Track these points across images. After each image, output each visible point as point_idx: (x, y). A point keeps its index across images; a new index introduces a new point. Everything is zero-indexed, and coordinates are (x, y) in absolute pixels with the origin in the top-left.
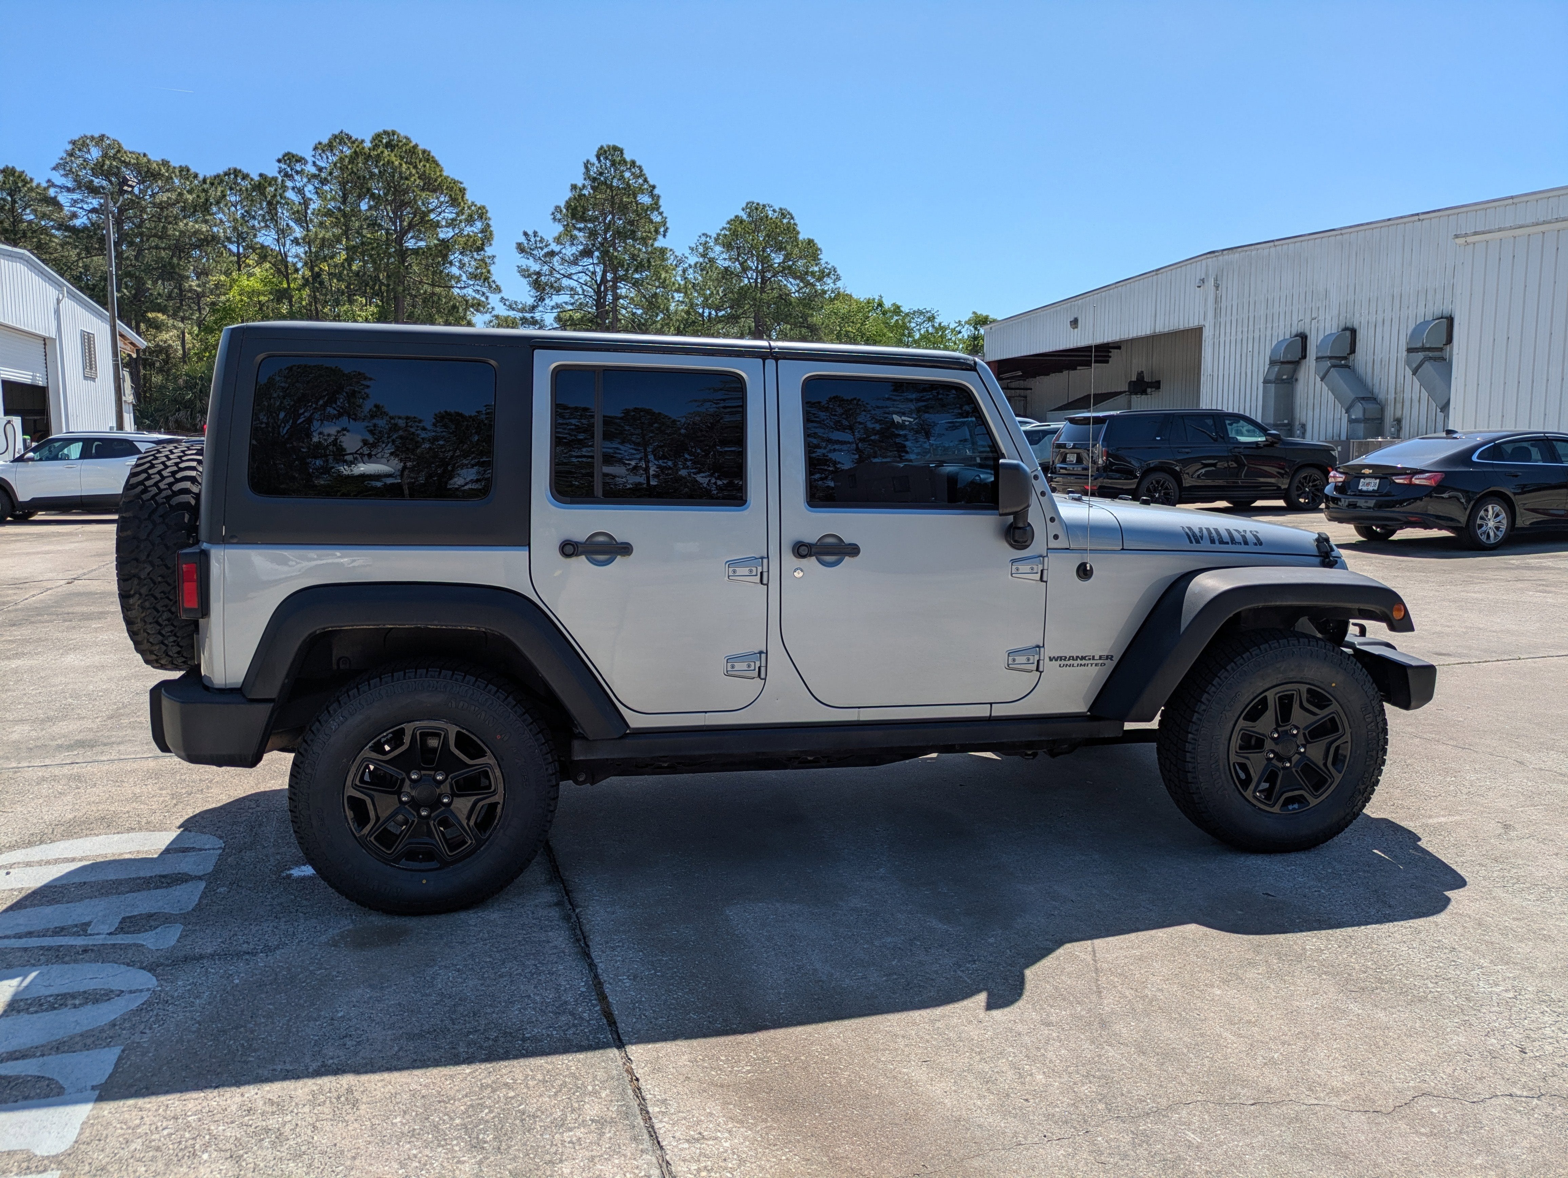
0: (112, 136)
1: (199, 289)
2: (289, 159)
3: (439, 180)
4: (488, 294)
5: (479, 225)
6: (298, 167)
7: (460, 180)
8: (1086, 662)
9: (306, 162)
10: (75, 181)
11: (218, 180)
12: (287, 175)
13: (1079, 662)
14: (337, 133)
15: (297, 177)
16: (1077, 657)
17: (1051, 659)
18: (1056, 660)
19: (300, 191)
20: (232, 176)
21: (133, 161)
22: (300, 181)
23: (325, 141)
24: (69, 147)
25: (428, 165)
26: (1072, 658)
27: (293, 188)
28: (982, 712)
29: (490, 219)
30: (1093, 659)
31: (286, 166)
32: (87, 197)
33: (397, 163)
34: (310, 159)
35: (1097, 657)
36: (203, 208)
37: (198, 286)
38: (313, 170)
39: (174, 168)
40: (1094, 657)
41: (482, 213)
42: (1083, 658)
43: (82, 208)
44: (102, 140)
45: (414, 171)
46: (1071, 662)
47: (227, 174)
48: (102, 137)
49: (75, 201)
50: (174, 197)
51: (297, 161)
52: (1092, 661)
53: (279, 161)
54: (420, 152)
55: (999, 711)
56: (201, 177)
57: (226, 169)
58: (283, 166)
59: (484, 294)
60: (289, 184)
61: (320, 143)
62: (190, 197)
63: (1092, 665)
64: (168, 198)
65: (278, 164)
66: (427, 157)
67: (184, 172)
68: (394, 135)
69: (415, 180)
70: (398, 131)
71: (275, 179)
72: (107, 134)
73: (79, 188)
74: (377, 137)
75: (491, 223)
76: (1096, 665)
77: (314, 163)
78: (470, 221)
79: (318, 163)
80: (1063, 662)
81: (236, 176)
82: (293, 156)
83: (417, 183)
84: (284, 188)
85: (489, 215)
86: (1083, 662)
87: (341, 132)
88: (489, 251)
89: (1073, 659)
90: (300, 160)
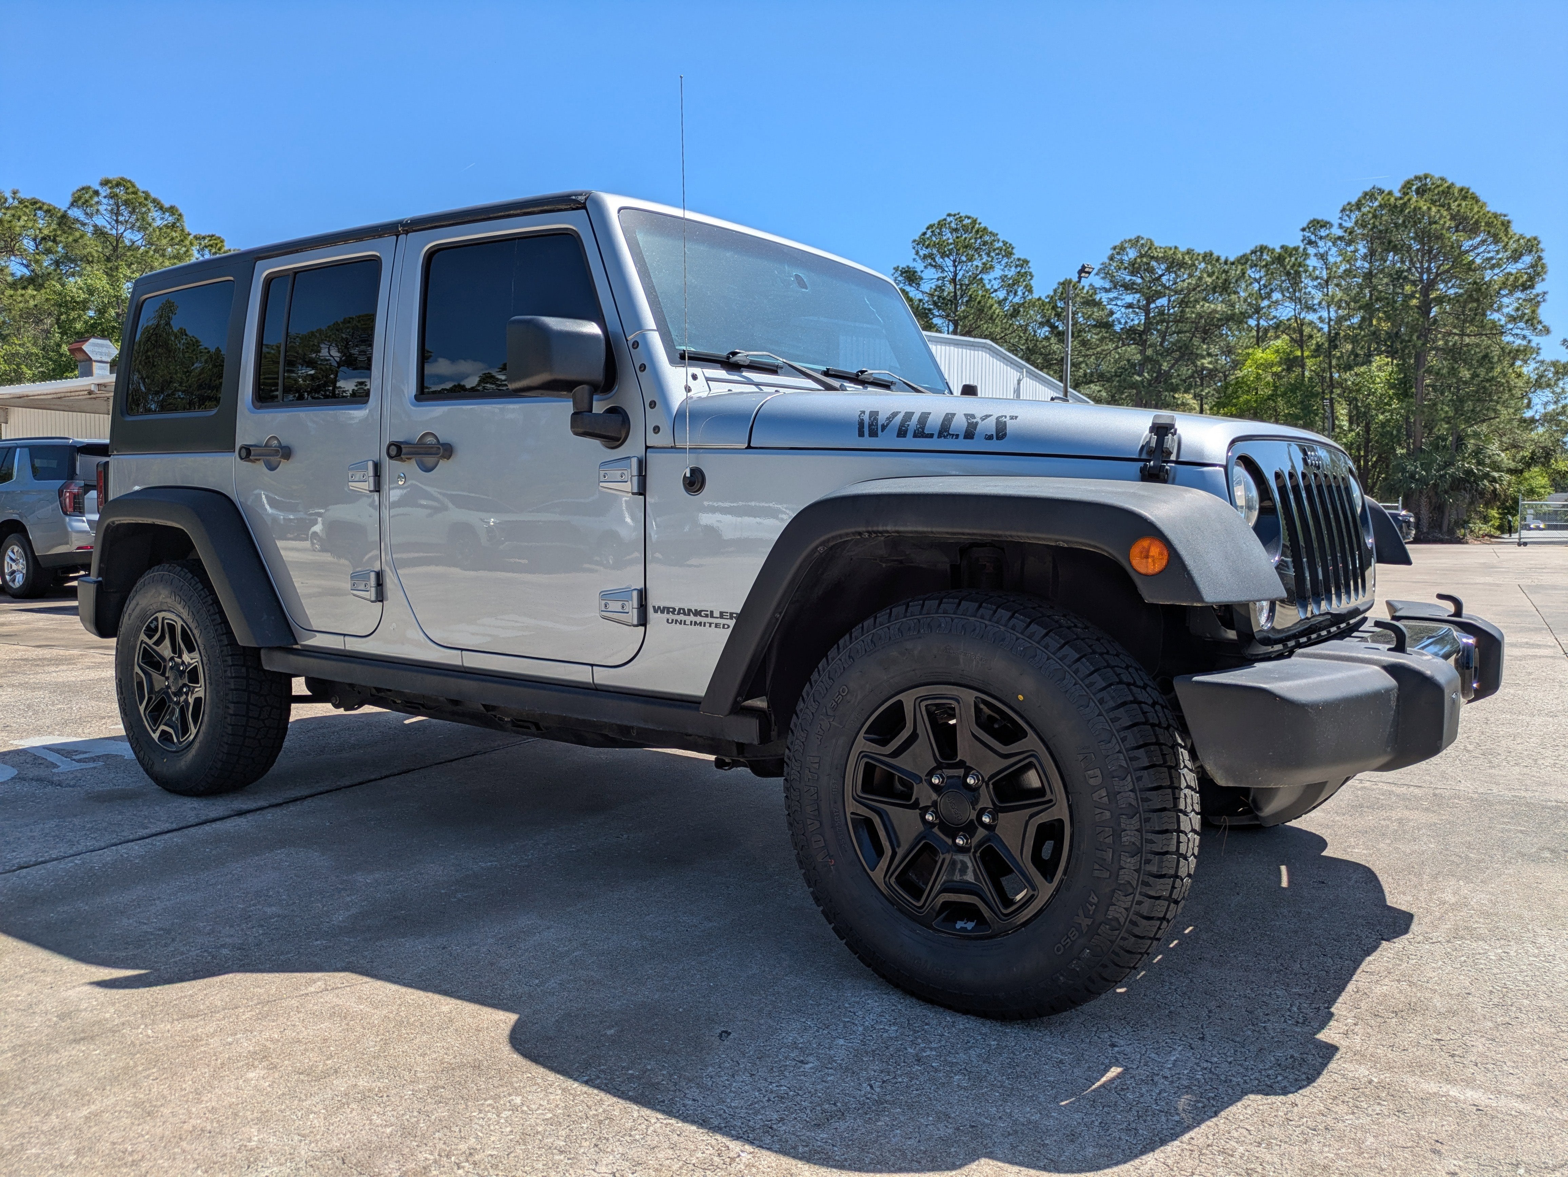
0: (1146, 237)
1: (1211, 366)
2: (1317, 225)
3: (1476, 217)
4: (1531, 337)
5: (1527, 259)
6: (1323, 232)
7: (1504, 212)
8: (703, 620)
9: (1331, 226)
10: (1111, 281)
11: (1243, 260)
12: (1310, 243)
13: (692, 618)
14: (1367, 189)
15: (1321, 243)
16: (690, 610)
17: (656, 611)
18: (662, 612)
19: (1323, 257)
20: (1258, 253)
21: (1161, 255)
22: (1323, 246)
23: (1354, 201)
24: (1110, 252)
25: (1464, 204)
26: (682, 611)
27: (1316, 255)
28: (582, 675)
29: (1542, 250)
30: (712, 616)
31: (1309, 234)
32: (1121, 295)
33: (1425, 208)
34: (1335, 222)
35: (716, 614)
36: (1225, 287)
37: (1210, 363)
38: (1340, 233)
39: (1199, 255)
40: (712, 612)
41: (1532, 245)
42: (697, 613)
43: (1116, 305)
44: (1137, 241)
45: (1445, 213)
46: (681, 617)
47: (1254, 252)
48: (1138, 239)
49: (1111, 300)
50: (1194, 282)
51: (1321, 227)
52: (710, 620)
53: (1303, 230)
54: (1456, 191)
55: (603, 677)
56: (1223, 259)
57: (1252, 248)
58: (1307, 234)
59: (1524, 337)
60: (1311, 251)
61: (1349, 204)
62: (1209, 280)
63: (710, 624)
64: (1189, 284)
65: (1302, 233)
66: (1465, 194)
67: (1208, 257)
68: (1426, 178)
69: (1445, 222)
70: (1432, 173)
71: (1296, 249)
72: (1142, 235)
73: (1115, 287)
74: (1408, 185)
75: (1543, 255)
76: (717, 626)
77: (1340, 225)
78: (1516, 256)
79: (1344, 224)
80: (671, 616)
81: (1262, 253)
82: (1318, 223)
83: (1447, 225)
84: (1306, 255)
85: (1541, 246)
86: (698, 619)
87: (1374, 188)
88: (1539, 288)
89: (684, 614)
90: (1325, 225)
